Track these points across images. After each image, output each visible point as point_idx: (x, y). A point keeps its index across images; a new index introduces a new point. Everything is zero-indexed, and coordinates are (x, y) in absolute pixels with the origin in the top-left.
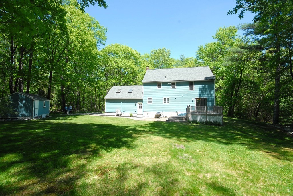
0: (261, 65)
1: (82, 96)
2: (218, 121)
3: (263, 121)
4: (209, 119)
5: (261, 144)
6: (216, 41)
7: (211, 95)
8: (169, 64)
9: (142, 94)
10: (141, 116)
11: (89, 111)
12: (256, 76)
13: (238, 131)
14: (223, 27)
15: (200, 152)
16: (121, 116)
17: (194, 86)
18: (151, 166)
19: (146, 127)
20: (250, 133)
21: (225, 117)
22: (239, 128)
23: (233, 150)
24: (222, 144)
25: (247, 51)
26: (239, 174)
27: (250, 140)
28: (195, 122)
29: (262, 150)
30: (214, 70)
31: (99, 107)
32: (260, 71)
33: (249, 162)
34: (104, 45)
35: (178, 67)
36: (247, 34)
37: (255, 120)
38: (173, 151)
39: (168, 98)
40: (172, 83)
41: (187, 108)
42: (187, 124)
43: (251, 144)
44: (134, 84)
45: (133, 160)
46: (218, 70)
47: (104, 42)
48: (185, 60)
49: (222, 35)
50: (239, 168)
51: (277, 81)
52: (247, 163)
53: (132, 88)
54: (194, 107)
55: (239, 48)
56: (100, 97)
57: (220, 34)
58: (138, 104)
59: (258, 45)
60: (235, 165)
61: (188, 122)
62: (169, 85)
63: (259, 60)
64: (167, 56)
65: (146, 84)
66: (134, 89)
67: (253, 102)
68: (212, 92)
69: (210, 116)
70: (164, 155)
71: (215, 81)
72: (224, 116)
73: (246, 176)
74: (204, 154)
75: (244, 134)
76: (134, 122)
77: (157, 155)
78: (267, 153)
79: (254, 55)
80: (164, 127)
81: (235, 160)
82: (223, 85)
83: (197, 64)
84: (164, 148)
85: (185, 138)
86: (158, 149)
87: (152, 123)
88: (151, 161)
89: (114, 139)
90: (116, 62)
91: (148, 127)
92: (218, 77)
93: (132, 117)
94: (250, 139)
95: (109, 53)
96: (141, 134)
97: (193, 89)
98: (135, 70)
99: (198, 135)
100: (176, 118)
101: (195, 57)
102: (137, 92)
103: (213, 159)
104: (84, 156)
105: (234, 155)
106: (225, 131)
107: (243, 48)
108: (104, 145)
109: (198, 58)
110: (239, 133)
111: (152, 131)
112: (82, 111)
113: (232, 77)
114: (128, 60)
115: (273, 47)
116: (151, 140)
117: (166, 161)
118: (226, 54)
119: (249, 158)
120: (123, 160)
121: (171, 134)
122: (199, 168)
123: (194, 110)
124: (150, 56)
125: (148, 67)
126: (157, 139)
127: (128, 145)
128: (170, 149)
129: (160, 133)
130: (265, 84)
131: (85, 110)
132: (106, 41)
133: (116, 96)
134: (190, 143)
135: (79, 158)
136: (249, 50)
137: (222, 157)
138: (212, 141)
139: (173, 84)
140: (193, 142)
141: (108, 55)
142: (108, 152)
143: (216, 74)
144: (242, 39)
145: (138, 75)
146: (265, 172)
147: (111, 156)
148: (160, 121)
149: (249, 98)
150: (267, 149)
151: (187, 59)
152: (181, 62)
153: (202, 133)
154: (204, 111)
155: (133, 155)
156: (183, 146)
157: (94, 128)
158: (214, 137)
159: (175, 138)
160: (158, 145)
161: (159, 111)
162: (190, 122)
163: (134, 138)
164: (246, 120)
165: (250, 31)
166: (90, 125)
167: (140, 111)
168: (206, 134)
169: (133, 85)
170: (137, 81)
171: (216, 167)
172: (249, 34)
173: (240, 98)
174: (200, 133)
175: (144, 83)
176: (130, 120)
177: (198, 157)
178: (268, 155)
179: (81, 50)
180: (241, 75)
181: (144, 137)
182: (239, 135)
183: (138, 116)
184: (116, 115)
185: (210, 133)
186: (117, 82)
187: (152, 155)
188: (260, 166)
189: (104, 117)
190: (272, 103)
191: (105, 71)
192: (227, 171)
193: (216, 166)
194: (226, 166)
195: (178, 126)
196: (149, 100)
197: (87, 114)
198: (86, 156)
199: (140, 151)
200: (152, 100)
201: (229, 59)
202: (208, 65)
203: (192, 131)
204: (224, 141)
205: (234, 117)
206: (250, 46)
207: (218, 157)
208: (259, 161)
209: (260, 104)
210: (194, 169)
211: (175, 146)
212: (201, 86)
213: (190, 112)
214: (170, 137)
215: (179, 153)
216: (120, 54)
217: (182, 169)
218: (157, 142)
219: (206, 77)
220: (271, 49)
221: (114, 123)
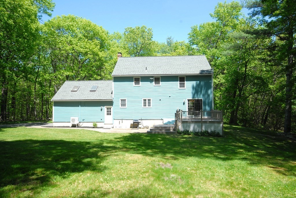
0: (270, 56)
1: (11, 96)
2: (217, 131)
3: (273, 129)
4: (205, 128)
5: (266, 158)
6: (214, 21)
7: (209, 96)
8: (152, 49)
9: (112, 93)
10: (110, 126)
11: (23, 120)
12: (265, 69)
13: (241, 142)
14: (224, 2)
15: (192, 171)
16: (78, 127)
17: (185, 82)
18: (127, 191)
19: (118, 141)
20: (255, 146)
21: (226, 125)
22: (243, 138)
23: (232, 167)
24: (220, 160)
25: (253, 36)
26: (235, 193)
27: (255, 154)
28: (187, 132)
29: (266, 166)
30: (212, 61)
31: (42, 114)
32: (269, 63)
33: (249, 179)
34: (50, 15)
35: (164, 54)
36: (253, 15)
37: (263, 129)
38: (157, 172)
39: (150, 100)
40: (155, 78)
41: (175, 114)
42: (177, 135)
43: (255, 159)
44: (99, 77)
45: (103, 186)
46: (217, 60)
47: (49, 11)
48: (173, 44)
49: (222, 13)
50: (237, 187)
51: (288, 76)
52: (246, 181)
53: (96, 85)
54: (186, 112)
55: (243, 33)
56: (43, 97)
57: (219, 11)
58: (105, 108)
59: (267, 30)
60: (232, 183)
61: (178, 133)
62: (151, 81)
63: (267, 49)
64: (148, 38)
65: (117, 79)
66: (99, 86)
67: (261, 104)
68: (209, 92)
69: (206, 124)
70: (145, 178)
71: (213, 76)
72: (225, 123)
73: (243, 195)
74: (196, 173)
75: (249, 147)
76: (100, 135)
77: (135, 177)
78: (272, 168)
79: (262, 42)
80: (144, 142)
81: (233, 178)
82: (224, 81)
83: (190, 52)
84: (144, 169)
85: (173, 154)
86: (137, 171)
87: (127, 136)
88: (128, 185)
89: (71, 160)
90: (70, 43)
91: (121, 141)
92: (218, 70)
93: (97, 127)
94: (255, 152)
95: (59, 28)
96: (111, 152)
97: (184, 87)
98: (100, 56)
99: (190, 151)
100: (160, 128)
101: (187, 42)
102: (103, 90)
103: (207, 178)
104: (28, 187)
105: (232, 172)
106: (226, 143)
107: (248, 32)
108: (57, 170)
109: (191, 43)
110: (243, 145)
111: (128, 147)
112: (11, 121)
113: (235, 70)
114: (89, 41)
115: (285, 32)
116: (126, 159)
117: (147, 184)
118: (228, 39)
119: (249, 175)
120: (88, 187)
121: (154, 150)
122: (189, 189)
123: (186, 116)
124: (123, 37)
125: (120, 53)
126: (134, 157)
127: (93, 167)
128: (153, 170)
129: (138, 150)
130: (275, 81)
131: (17, 119)
132: (52, 11)
133: (72, 96)
134: (180, 160)
135: (20, 190)
136: (255, 35)
137: (218, 176)
138: (207, 157)
139: (157, 79)
140: (184, 159)
141: (57, 32)
142: (64, 178)
143: (215, 65)
144: (246, 20)
145: (105, 65)
146: (266, 189)
147: (70, 183)
148: (138, 133)
149: (256, 99)
150: (272, 164)
151: (176, 44)
152: (168, 48)
153: (196, 147)
154: (199, 117)
155: (102, 180)
156: (170, 164)
157: (36, 147)
158: (211, 151)
159: (159, 155)
160: (137, 165)
161: (137, 118)
162: (180, 133)
163: (102, 157)
164: (252, 129)
165: (257, 10)
166: (29, 142)
167: (108, 119)
168: (200, 148)
169: (98, 80)
170: (103, 74)
171: (209, 187)
172: (256, 14)
173: (245, 99)
174: (193, 147)
175: (114, 77)
176: (93, 132)
177: (189, 176)
178: (272, 171)
179: (11, 22)
180: (246, 68)
181: (115, 155)
182: (241, 147)
183: (105, 126)
184: (71, 126)
185: (206, 148)
186: (73, 74)
187: (128, 178)
188: (261, 183)
189: (52, 129)
190: (283, 105)
191: (51, 56)
192: (222, 190)
193: (209, 185)
194: (221, 185)
195: (164, 139)
196: (121, 102)
197: (20, 126)
198: (31, 186)
199: (112, 173)
200: (126, 103)
201: (231, 47)
202: (204, 53)
203: (183, 145)
204: (223, 156)
205: (237, 125)
206: (256, 30)
207: (213, 175)
208: (261, 178)
209: (269, 107)
210: (182, 191)
211: (159, 165)
212: (194, 83)
213: (180, 119)
214: (153, 154)
215: (164, 174)
216: (76, 31)
217: (168, 192)
218: (135, 162)
219: (201, 69)
220: (282, 35)
221: (68, 138)
